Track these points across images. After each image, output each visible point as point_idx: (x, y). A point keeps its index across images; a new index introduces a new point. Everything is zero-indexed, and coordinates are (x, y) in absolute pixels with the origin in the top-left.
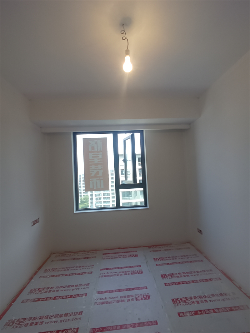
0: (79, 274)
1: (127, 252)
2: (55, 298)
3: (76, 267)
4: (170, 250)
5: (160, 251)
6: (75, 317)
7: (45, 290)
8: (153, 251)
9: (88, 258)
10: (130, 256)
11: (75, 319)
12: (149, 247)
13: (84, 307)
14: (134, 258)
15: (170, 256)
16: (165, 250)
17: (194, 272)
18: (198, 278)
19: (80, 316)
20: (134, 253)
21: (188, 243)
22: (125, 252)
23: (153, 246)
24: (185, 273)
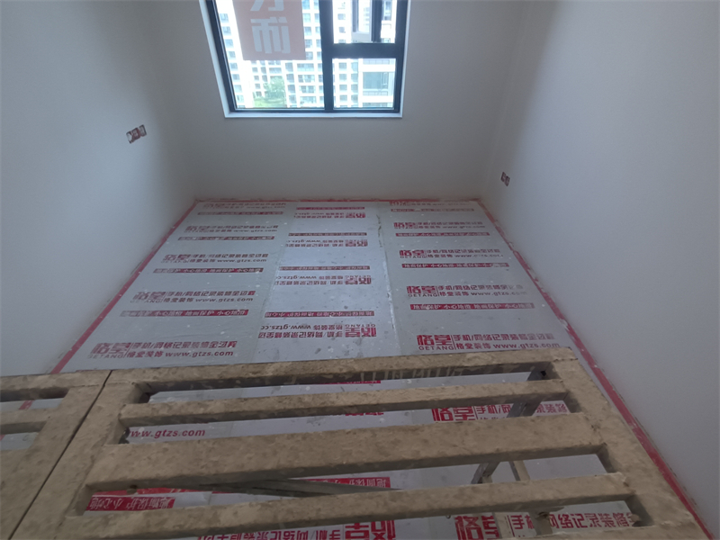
0: (250, 238)
1: (345, 208)
2: (209, 270)
3: (245, 227)
4: (432, 210)
5: (412, 210)
6: (242, 297)
7: (191, 258)
8: (398, 210)
9: (267, 213)
10: (350, 216)
11: (243, 300)
12: (391, 202)
13: (258, 286)
14: (356, 219)
15: (429, 222)
16: (422, 210)
17: (465, 251)
18: (466, 261)
19: (250, 297)
20: (358, 212)
21: (475, 200)
22: (341, 208)
23: (401, 201)
24: (446, 251)
